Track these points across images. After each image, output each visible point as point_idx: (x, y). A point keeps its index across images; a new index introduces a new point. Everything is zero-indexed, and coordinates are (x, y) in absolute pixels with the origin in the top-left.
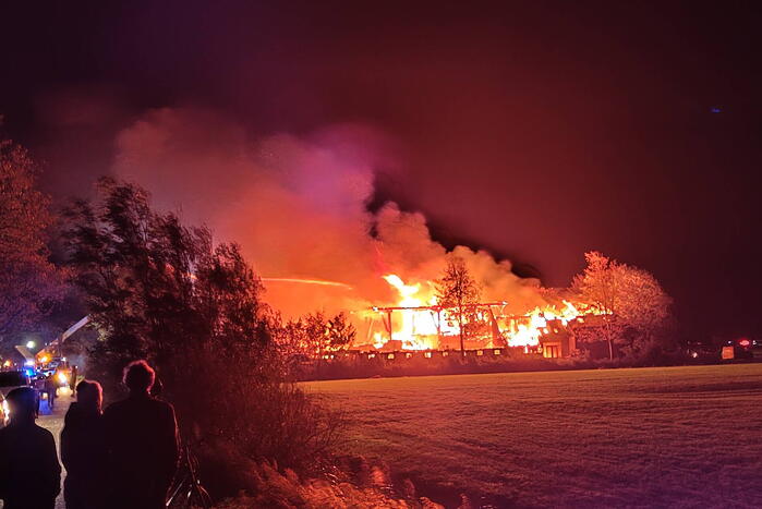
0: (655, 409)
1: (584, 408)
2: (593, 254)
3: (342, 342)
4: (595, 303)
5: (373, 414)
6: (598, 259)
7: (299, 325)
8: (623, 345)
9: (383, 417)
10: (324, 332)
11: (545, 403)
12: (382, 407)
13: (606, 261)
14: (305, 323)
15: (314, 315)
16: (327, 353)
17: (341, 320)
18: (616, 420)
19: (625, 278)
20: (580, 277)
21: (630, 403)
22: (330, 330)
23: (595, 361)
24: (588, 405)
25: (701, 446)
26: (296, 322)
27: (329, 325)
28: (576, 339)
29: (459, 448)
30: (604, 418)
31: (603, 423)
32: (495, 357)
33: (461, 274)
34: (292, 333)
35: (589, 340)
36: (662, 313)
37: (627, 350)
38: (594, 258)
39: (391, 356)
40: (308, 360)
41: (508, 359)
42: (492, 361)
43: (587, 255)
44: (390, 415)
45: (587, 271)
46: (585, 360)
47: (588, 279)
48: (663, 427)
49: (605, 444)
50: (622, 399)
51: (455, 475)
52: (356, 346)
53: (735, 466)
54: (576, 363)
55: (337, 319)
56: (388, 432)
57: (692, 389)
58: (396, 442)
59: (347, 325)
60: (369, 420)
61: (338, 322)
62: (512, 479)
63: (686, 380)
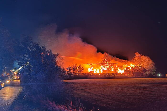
0: (146, 88)
1: (130, 87)
3: (80, 71)
4: (137, 64)
5: (84, 87)
6: (138, 54)
7: (71, 67)
9: (86, 88)
10: (77, 69)
11: (122, 86)
12: (86, 86)
14: (72, 67)
15: (74, 65)
16: (77, 74)
18: (136, 90)
19: (144, 58)
22: (78, 68)
23: (136, 76)
25: (153, 97)
26: (70, 66)
27: (78, 67)
28: (133, 71)
29: (100, 96)
31: (133, 91)
34: (69, 69)
35: (135, 72)
36: (152, 66)
37: (144, 74)
38: (137, 54)
39: (91, 74)
40: (73, 75)
42: (114, 76)
43: (135, 53)
45: (135, 57)
47: (135, 59)
48: (146, 92)
49: (132, 96)
51: (96, 102)
52: (84, 72)
53: (158, 102)
54: (133, 77)
55: (79, 66)
56: (85, 91)
57: (156, 83)
58: (86, 94)
59: (82, 67)
60: (82, 89)
61: (80, 67)
62: (109, 103)
63: (155, 81)
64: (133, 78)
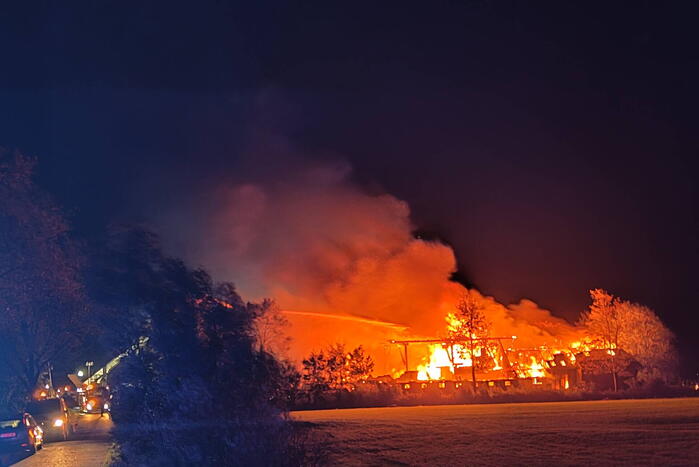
0: (641, 441)
1: (574, 438)
2: (598, 291)
3: (360, 371)
4: (600, 338)
5: (378, 442)
6: (602, 296)
7: (320, 358)
8: (627, 378)
9: (385, 446)
10: (345, 363)
11: (540, 433)
12: (388, 436)
13: (610, 298)
14: (327, 356)
15: (335, 347)
16: (346, 383)
17: (360, 352)
19: (628, 314)
20: (587, 313)
21: (618, 433)
22: (350, 361)
23: (600, 392)
24: (579, 436)
26: (318, 354)
27: (349, 357)
28: (583, 371)
30: (590, 450)
31: (588, 454)
32: (505, 388)
33: (472, 310)
34: (314, 365)
35: (595, 373)
36: (664, 347)
37: (631, 383)
38: (598, 295)
39: (407, 386)
40: (329, 389)
41: (518, 390)
42: (503, 392)
43: (592, 292)
44: (392, 444)
45: (592, 307)
46: (590, 392)
47: (593, 315)
50: (613, 430)
52: (375, 376)
54: (583, 394)
55: (356, 351)
59: (365, 356)
60: (372, 448)
61: (357, 354)
64: (586, 397)
